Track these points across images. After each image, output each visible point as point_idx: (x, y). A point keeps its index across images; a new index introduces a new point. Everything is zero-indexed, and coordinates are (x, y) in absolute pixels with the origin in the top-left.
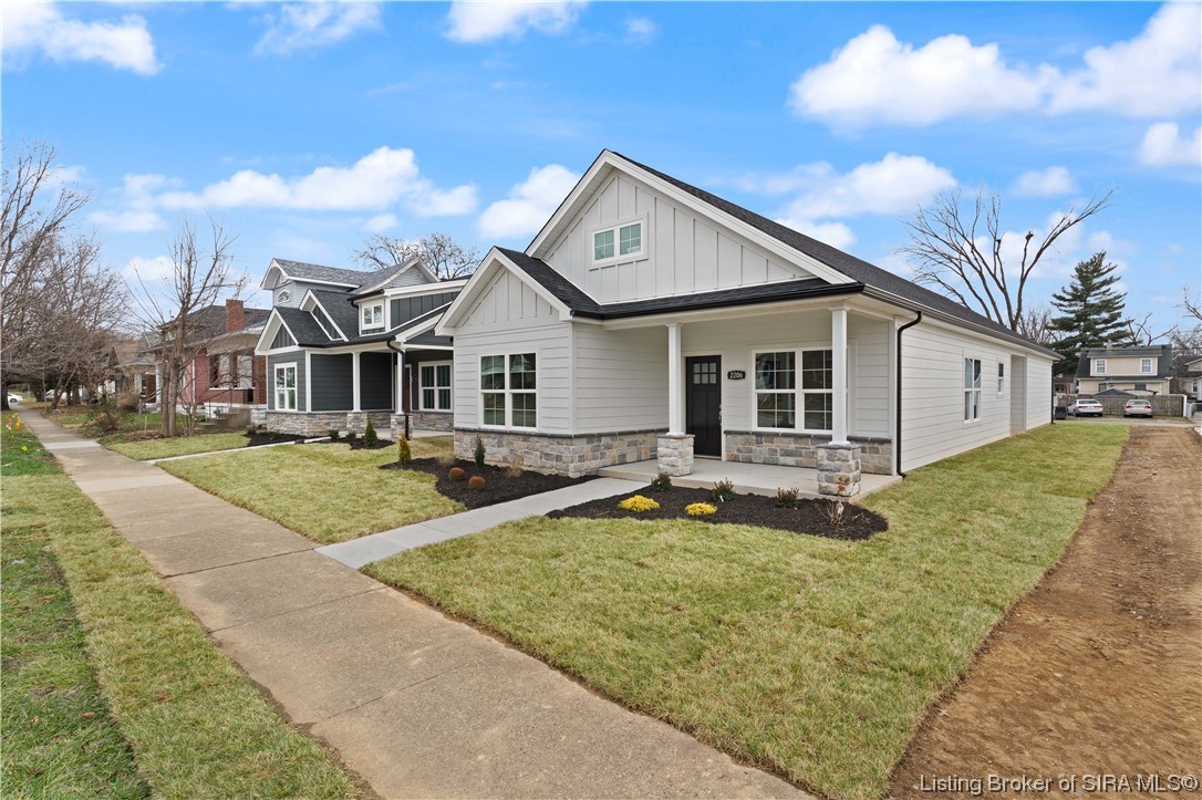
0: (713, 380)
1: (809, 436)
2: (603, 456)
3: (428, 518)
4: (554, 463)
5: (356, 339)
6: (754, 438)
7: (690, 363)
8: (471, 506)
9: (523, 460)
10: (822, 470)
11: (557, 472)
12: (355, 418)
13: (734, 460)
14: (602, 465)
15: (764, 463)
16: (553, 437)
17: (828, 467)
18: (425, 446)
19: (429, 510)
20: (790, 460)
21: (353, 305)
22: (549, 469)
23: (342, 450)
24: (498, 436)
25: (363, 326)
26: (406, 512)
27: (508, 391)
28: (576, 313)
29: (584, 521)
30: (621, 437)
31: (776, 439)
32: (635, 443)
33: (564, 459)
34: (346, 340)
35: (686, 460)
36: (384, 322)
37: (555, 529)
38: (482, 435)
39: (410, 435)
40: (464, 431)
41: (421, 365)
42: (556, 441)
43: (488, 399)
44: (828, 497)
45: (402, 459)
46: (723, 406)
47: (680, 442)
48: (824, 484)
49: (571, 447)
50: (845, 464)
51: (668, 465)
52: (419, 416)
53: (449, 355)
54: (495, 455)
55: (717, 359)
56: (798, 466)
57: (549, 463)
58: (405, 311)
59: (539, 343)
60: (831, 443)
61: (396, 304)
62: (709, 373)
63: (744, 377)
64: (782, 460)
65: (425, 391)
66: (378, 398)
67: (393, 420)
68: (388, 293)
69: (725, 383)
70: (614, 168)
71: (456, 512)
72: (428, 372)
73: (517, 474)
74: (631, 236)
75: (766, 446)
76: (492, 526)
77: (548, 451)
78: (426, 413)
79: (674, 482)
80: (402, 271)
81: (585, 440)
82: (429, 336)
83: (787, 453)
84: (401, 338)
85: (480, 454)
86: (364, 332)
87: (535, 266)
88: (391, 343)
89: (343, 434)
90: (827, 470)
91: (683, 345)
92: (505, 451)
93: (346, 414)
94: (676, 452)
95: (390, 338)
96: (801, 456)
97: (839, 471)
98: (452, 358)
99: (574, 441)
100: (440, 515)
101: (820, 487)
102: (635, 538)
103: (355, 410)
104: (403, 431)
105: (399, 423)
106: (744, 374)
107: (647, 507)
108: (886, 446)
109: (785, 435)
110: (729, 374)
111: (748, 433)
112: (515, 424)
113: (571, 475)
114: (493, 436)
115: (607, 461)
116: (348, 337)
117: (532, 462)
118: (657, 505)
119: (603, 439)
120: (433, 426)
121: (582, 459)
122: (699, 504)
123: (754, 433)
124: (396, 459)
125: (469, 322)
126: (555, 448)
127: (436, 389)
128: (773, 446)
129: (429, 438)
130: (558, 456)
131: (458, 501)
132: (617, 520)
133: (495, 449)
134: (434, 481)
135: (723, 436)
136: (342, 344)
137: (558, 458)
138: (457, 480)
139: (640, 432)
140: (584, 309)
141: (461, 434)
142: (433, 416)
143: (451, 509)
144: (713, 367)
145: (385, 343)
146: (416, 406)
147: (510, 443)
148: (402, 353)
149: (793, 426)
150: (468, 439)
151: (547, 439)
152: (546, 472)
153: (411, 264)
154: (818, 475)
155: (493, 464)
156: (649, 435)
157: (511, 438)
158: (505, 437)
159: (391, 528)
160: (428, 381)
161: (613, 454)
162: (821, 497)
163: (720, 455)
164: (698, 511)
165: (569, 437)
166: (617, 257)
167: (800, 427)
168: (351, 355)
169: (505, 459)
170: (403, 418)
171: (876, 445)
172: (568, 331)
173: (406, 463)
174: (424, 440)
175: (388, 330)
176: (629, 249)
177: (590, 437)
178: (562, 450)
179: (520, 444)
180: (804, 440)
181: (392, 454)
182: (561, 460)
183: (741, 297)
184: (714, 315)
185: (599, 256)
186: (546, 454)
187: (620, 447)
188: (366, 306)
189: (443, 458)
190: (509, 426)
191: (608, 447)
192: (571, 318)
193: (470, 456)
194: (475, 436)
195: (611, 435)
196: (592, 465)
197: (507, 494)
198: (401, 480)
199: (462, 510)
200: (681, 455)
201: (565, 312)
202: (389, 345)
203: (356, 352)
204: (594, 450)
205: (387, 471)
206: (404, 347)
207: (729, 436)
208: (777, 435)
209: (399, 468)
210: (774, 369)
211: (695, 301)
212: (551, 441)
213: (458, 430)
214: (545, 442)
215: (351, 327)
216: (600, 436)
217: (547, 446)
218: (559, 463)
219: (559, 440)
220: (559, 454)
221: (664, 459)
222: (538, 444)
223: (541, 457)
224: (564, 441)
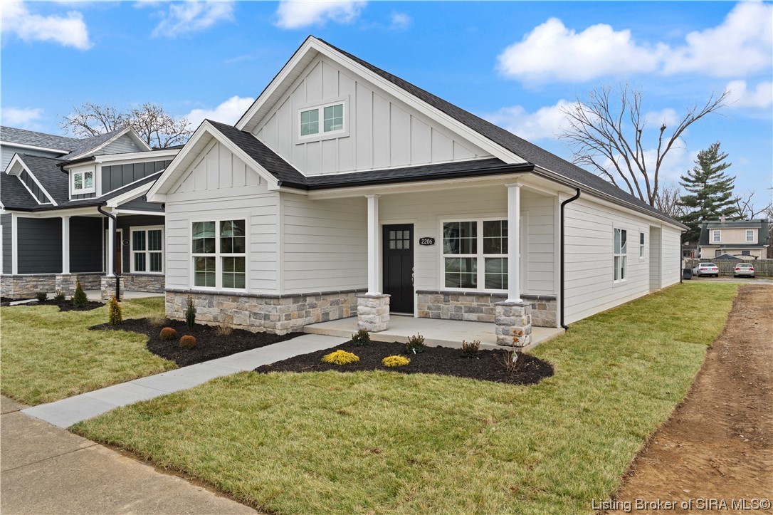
0: (407, 246)
1: (488, 295)
2: (308, 314)
3: (139, 376)
4: (263, 322)
5: (66, 204)
6: (442, 297)
7: (386, 230)
8: (182, 363)
9: (232, 318)
10: (500, 325)
11: (265, 330)
12: (65, 280)
13: (426, 316)
14: (307, 323)
15: (451, 319)
16: (261, 297)
17: (505, 322)
18: (136, 307)
19: (140, 368)
20: (473, 316)
21: (62, 170)
22: (257, 326)
23: (51, 312)
24: (208, 296)
25: (73, 191)
26: (117, 371)
27: (218, 255)
28: (284, 184)
29: (291, 374)
30: (325, 297)
31: (461, 298)
32: (337, 303)
33: (271, 318)
34: (55, 204)
35: (383, 317)
36: (94, 187)
37: (263, 383)
38: (193, 296)
39: (121, 296)
40: (176, 292)
41: (132, 229)
42: (264, 300)
43: (199, 263)
44: (505, 348)
45: (113, 320)
46: (415, 269)
47: (377, 301)
48: (502, 337)
49: (279, 307)
50: (518, 319)
51: (367, 321)
52: (130, 278)
53: (161, 220)
54: (206, 314)
55: (410, 227)
56: (479, 321)
57: (257, 322)
58: (116, 178)
59: (249, 210)
60: (507, 301)
61: (107, 170)
62: (403, 240)
63: (433, 243)
64: (466, 316)
65: (136, 254)
66: (87, 260)
67: (103, 282)
68: (98, 159)
69: (418, 248)
70: (319, 53)
71: (167, 369)
72: (139, 237)
73: (227, 332)
74: (334, 115)
75: (452, 304)
76: (203, 382)
77: (256, 310)
78: (137, 275)
79: (373, 337)
80: (114, 139)
81: (291, 300)
82: (141, 201)
83: (471, 310)
84: (112, 203)
85: (191, 314)
86: (74, 197)
87: (245, 139)
88: (102, 208)
89: (51, 296)
90: (504, 325)
91: (381, 215)
92: (215, 311)
93: (55, 276)
94: (374, 310)
95: (100, 204)
96: (482, 312)
97: (514, 325)
98: (164, 224)
99: (282, 301)
100: (152, 373)
101: (498, 339)
102: (337, 389)
103: (63, 273)
104: (114, 293)
105: (110, 285)
106: (433, 241)
107: (348, 360)
108: (552, 303)
109: (469, 294)
110: (421, 241)
111: (437, 293)
112: (225, 285)
113: (279, 332)
114: (204, 297)
115: (312, 319)
116: (57, 201)
117: (241, 320)
118: (357, 358)
119: (308, 299)
120: (145, 287)
121: (288, 317)
122: (395, 357)
123: (442, 293)
124: (107, 320)
125: (182, 189)
126: (262, 308)
127: (147, 252)
128: (459, 304)
129: (140, 300)
130: (266, 315)
131: (169, 359)
132: (321, 372)
133: (206, 310)
134: (145, 341)
135: (416, 295)
136: (52, 208)
137: (266, 317)
138: (168, 339)
139: (342, 292)
140: (290, 180)
141: (172, 295)
142: (144, 279)
143: (162, 367)
144: (407, 233)
145: (96, 208)
146: (127, 269)
147: (220, 304)
148: (113, 217)
149: (475, 287)
150: (179, 300)
151: (255, 300)
152: (254, 330)
153: (123, 132)
154: (496, 329)
155: (203, 323)
156: (349, 294)
157: (221, 298)
158: (215, 298)
159: (101, 387)
160: (139, 244)
161: (317, 313)
162: (499, 347)
163: (412, 312)
164: (393, 363)
165: (277, 298)
166: (321, 134)
167: (481, 288)
168: (61, 219)
169: (215, 319)
170: (114, 281)
171: (544, 302)
172: (276, 199)
173: (117, 323)
174: (135, 301)
175: (99, 195)
176: (332, 127)
177: (295, 298)
178: (270, 309)
179: (230, 305)
180: (485, 299)
181: (104, 315)
182: (269, 319)
183: (431, 172)
184: (407, 188)
185: (305, 131)
186: (255, 314)
187: (324, 306)
188: (76, 172)
189: (154, 319)
190: (219, 287)
191: (313, 306)
192: (278, 188)
193: (181, 316)
194: (186, 297)
195: (316, 295)
196: (297, 323)
197: (217, 352)
198: (111, 340)
199: (173, 368)
200: (379, 313)
201: (273, 182)
202: (100, 210)
203: (65, 216)
204: (300, 309)
205: (97, 332)
206: (115, 213)
207: (420, 295)
208: (461, 294)
209: (110, 329)
210: (459, 236)
211: (391, 176)
212: (259, 301)
213: (169, 291)
214: (254, 302)
215: (61, 192)
216: (305, 296)
217: (256, 306)
218: (267, 322)
219: (267, 300)
220: (267, 313)
221: (363, 316)
222: (247, 304)
223: (250, 316)
224: (272, 302)
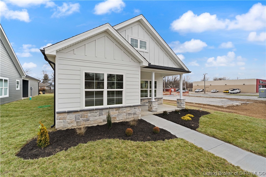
9: (116, 118)
11: (133, 119)
24: (99, 111)
27: (105, 90)
31: (145, 100)
42: (133, 108)
51: (155, 109)
57: (130, 116)
77: (130, 112)
92: (104, 117)
109: (147, 99)
112: (108, 104)
113: (140, 118)
114: (96, 111)
126: (132, 111)
128: (144, 102)
130: (134, 113)
137: (135, 114)
151: (129, 108)
152: (129, 120)
166: (139, 49)
169: (104, 121)
176: (142, 48)
178: (137, 110)
179: (114, 112)
190: (105, 105)
201: (145, 63)
208: (146, 99)
212: (131, 108)
214: (129, 109)
217: (129, 110)
218: (135, 116)
219: (135, 107)
220: (135, 112)
221: (154, 107)
222: (125, 110)
223: (126, 115)
224: (137, 107)
